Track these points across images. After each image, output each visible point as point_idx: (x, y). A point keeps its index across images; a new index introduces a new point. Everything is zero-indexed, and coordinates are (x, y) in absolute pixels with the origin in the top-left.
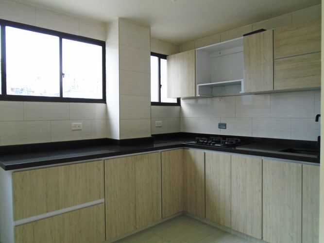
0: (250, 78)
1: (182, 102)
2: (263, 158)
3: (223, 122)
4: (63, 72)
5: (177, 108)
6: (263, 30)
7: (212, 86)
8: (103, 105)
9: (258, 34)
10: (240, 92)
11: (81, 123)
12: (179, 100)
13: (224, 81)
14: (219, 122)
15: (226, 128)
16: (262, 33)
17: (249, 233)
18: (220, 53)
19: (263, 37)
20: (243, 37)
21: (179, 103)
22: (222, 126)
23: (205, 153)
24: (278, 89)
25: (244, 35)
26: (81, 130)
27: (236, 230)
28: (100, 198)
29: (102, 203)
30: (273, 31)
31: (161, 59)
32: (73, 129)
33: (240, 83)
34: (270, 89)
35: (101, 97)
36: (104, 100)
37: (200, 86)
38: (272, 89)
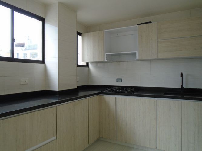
0: (142, 51)
1: (90, 65)
2: (156, 99)
3: (119, 77)
4: (14, 38)
5: (87, 68)
6: (150, 22)
7: (112, 55)
8: (42, 65)
9: (147, 24)
10: (136, 59)
11: (27, 79)
12: (87, 63)
13: (120, 52)
14: (117, 77)
15: (121, 82)
16: (150, 24)
19: (151, 27)
20: (137, 25)
21: (87, 65)
22: (119, 80)
23: (116, 98)
24: (160, 57)
25: (138, 24)
26: (27, 84)
27: (139, 145)
28: (54, 136)
29: (55, 140)
30: (157, 23)
31: (78, 36)
32: (21, 83)
35: (41, 59)
36: (43, 62)
37: (107, 55)
38: (156, 58)
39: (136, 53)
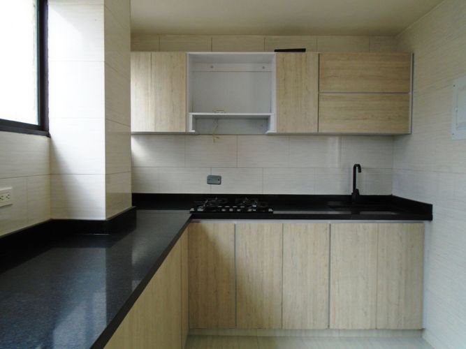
0: (285, 113)
6: (303, 50)
10: (267, 132)
11: (11, 188)
14: (209, 174)
15: (220, 183)
17: (310, 327)
18: (212, 67)
19: (306, 61)
20: (274, 53)
22: (215, 180)
23: (235, 225)
24: (324, 131)
25: (276, 51)
26: (11, 205)
27: (290, 328)
30: (319, 55)
33: (267, 119)
34: (314, 130)
36: (42, 127)
37: (193, 116)
38: (316, 131)
39: (269, 116)
